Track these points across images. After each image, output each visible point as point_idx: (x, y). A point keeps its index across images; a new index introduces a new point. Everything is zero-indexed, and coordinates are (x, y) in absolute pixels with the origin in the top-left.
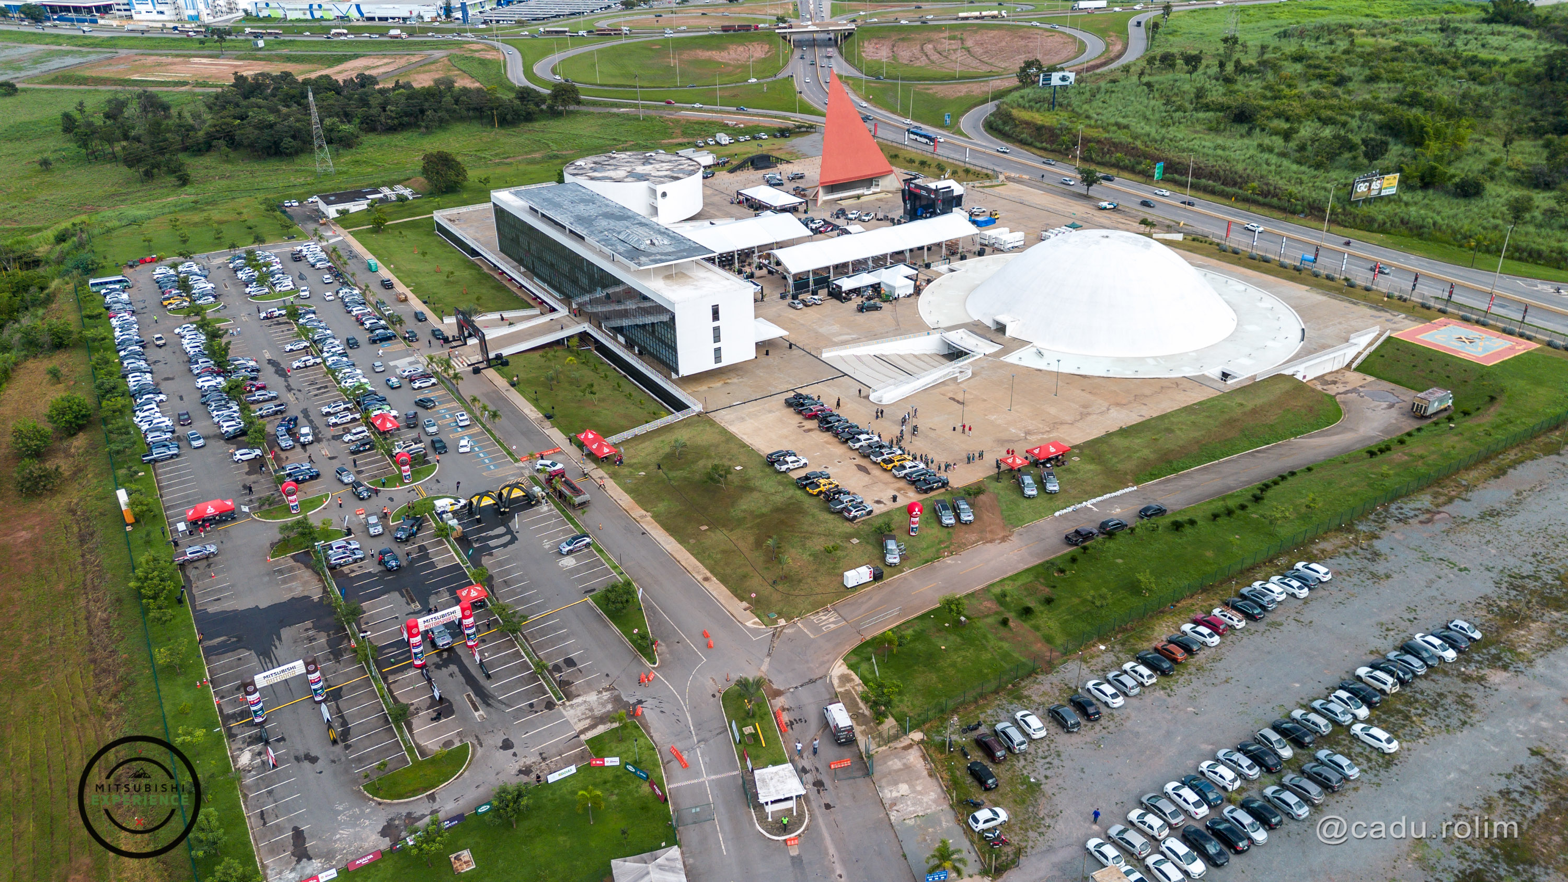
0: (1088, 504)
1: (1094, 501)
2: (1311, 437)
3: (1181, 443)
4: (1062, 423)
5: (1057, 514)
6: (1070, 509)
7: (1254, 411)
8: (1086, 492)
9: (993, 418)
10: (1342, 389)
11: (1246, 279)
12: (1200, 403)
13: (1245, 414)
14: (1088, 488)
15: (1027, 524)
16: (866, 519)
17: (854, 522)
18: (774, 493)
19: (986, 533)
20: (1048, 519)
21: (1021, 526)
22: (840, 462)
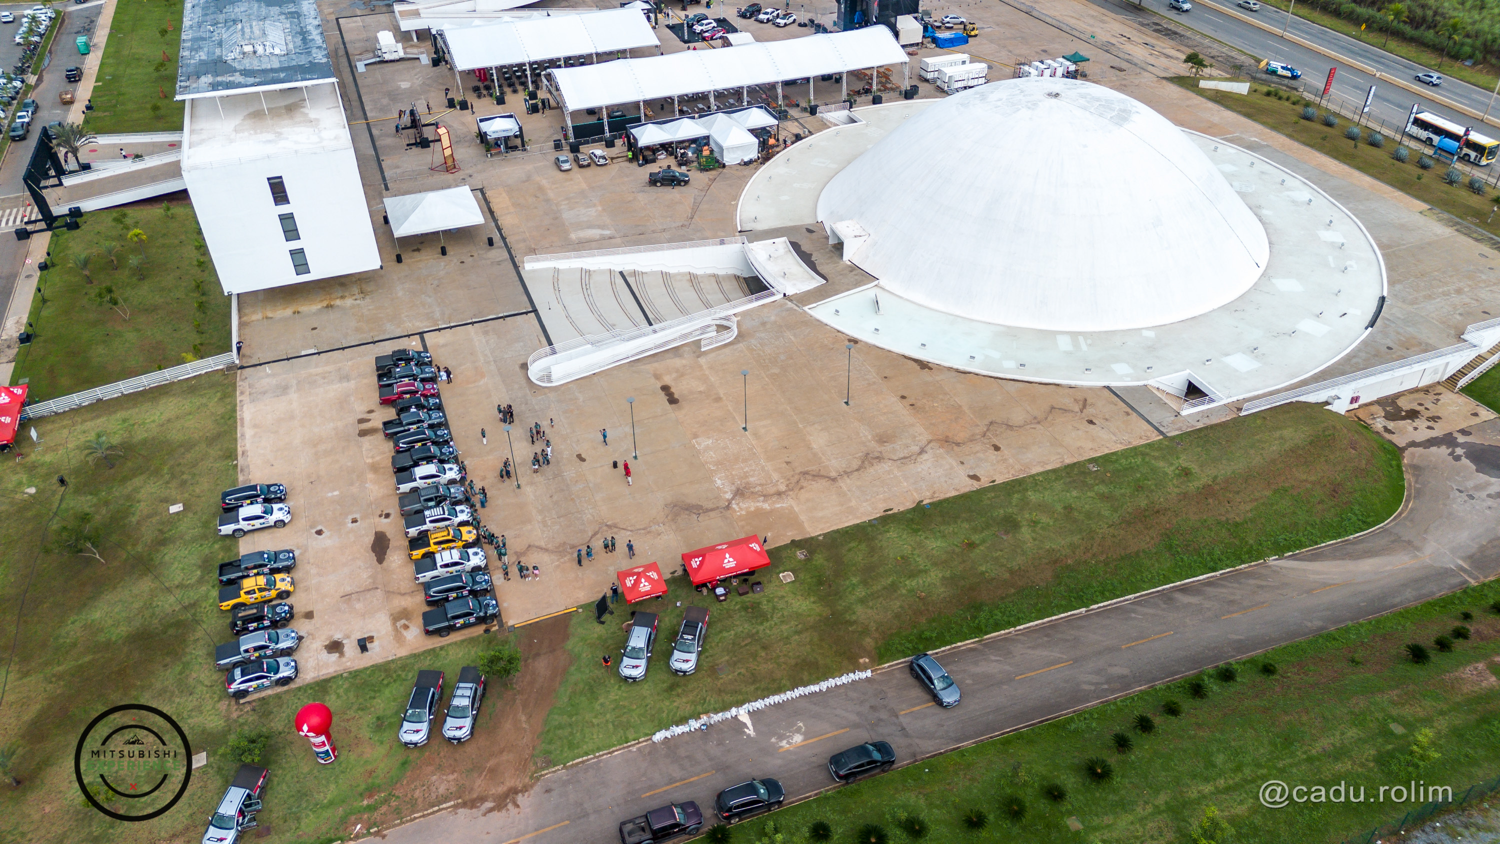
0: (742, 713)
1: (759, 704)
2: (1316, 557)
3: (1018, 561)
5: (659, 736)
6: (694, 724)
7: (1207, 492)
8: (754, 678)
9: (704, 444)
10: (1423, 434)
11: (1320, 180)
12: (1106, 459)
13: (1185, 495)
14: (764, 668)
15: (580, 760)
16: (270, 696)
17: (242, 701)
18: (177, 587)
19: (480, 776)
20: (634, 749)
21: (565, 765)
22: (354, 521)
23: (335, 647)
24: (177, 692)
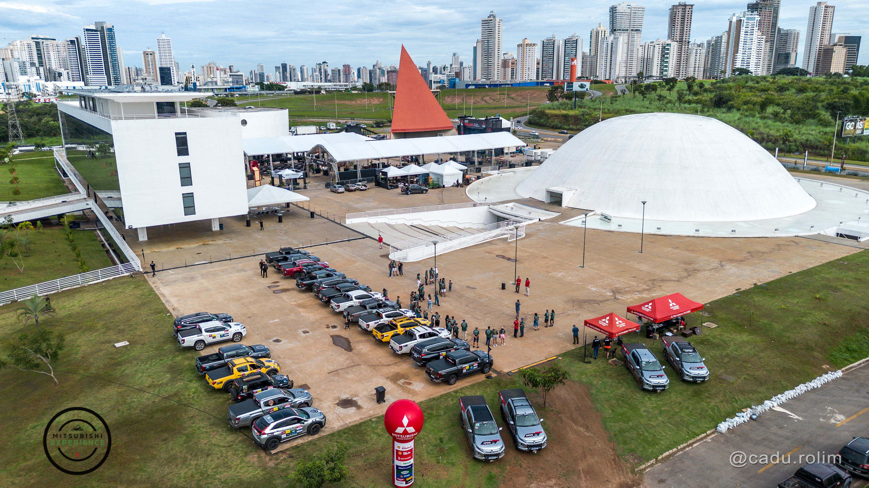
0: (774, 404)
4: (663, 280)
5: (723, 427)
8: (760, 382)
9: (560, 275)
12: (845, 259)
15: (667, 453)
16: (303, 444)
17: (273, 452)
18: (149, 387)
19: (579, 478)
20: (709, 439)
21: (656, 459)
22: (305, 332)
23: (347, 403)
24: (189, 457)
